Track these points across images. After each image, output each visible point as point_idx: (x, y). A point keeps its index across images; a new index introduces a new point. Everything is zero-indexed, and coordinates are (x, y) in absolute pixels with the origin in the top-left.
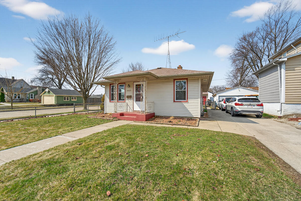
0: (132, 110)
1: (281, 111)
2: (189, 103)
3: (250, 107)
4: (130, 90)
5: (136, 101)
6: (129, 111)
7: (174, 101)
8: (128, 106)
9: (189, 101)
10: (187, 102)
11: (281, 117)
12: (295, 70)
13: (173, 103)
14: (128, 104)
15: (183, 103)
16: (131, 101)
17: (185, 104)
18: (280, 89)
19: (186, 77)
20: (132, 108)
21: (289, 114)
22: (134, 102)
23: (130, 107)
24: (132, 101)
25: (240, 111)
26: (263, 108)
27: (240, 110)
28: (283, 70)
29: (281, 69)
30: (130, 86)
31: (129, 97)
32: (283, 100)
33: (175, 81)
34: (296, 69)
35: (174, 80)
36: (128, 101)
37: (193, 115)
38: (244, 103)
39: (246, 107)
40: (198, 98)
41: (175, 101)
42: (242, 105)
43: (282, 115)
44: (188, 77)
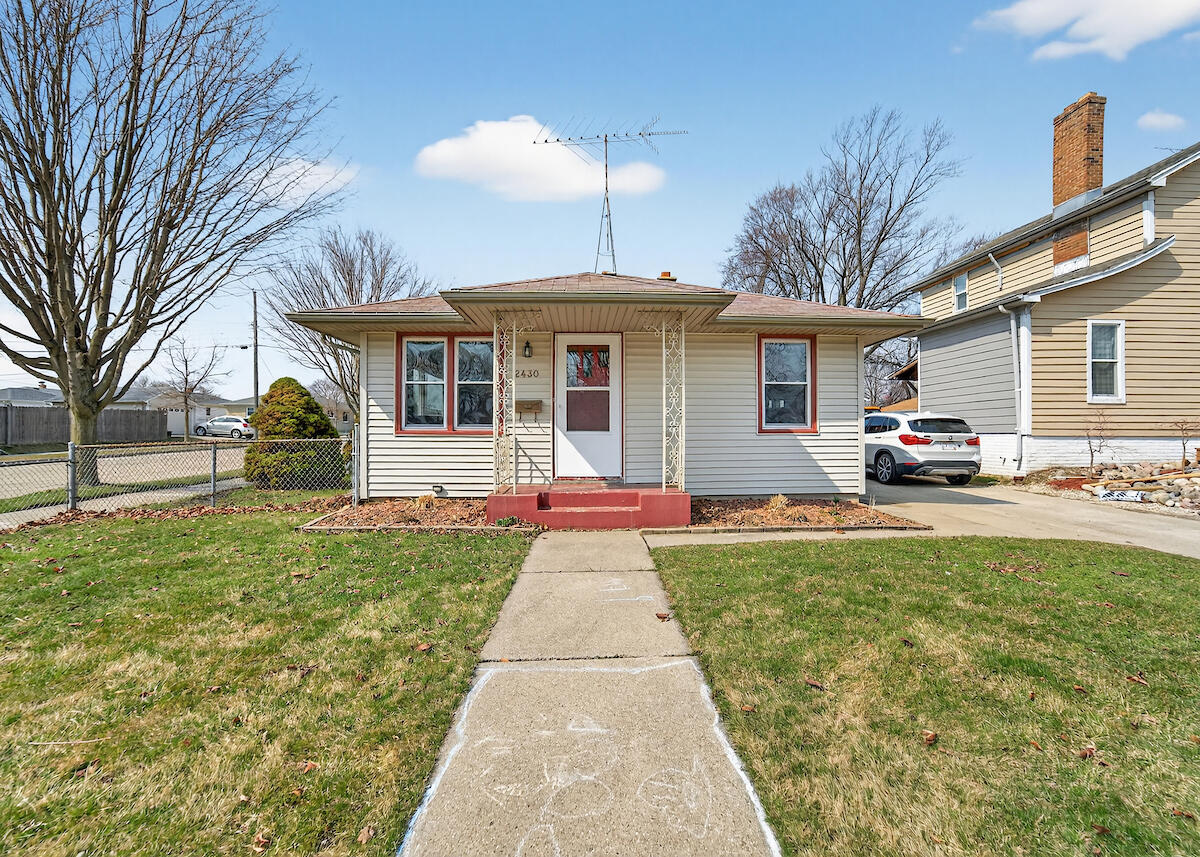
0: (550, 474)
1: (1020, 460)
2: (823, 436)
3: (949, 448)
4: (534, 374)
5: (571, 427)
6: (528, 481)
7: (761, 431)
8: (521, 453)
9: (823, 430)
10: (814, 432)
11: (1022, 478)
12: (1050, 334)
13: (755, 437)
14: (522, 445)
15: (799, 437)
16: (539, 431)
17: (806, 441)
18: (1017, 390)
19: (809, 330)
20: (550, 467)
21: (1041, 469)
22: (560, 435)
23: (534, 460)
24: (550, 431)
25: (922, 465)
26: (978, 453)
27: (921, 459)
28: (1024, 331)
29: (1018, 327)
30: (531, 352)
31: (529, 408)
32: (1025, 424)
33: (764, 341)
34: (1054, 330)
35: (761, 336)
36: (524, 431)
37: (837, 484)
38: (934, 436)
39: (938, 448)
40: (854, 416)
41: (765, 427)
42: (926, 442)
43: (1023, 473)
44: (817, 328)
